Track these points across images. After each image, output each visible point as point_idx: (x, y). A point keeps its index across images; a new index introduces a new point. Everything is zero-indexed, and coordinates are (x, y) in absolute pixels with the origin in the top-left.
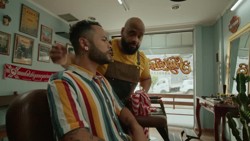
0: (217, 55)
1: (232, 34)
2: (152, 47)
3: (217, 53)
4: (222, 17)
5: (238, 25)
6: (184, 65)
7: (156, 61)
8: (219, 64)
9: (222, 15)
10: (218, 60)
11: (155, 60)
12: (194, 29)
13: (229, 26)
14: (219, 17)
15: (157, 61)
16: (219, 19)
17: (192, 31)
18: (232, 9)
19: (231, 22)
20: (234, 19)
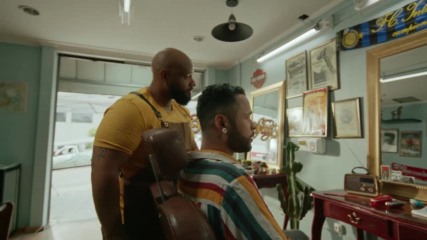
1: (255, 88)
2: (131, 83)
4: (241, 64)
5: (264, 82)
6: (193, 120)
9: (242, 61)
12: (205, 70)
13: (252, 78)
14: (238, 62)
16: (236, 66)
17: (203, 72)
18: (259, 60)
19: (254, 74)
20: (259, 72)
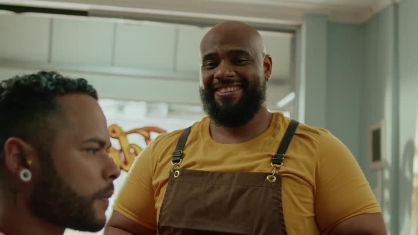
0: (377, 136)
3: (374, 127)
4: (396, 7)
7: (147, 139)
8: (382, 169)
10: (377, 155)
11: (146, 134)
12: (299, 27)
15: (154, 136)
16: (385, 9)
17: (293, 31)
